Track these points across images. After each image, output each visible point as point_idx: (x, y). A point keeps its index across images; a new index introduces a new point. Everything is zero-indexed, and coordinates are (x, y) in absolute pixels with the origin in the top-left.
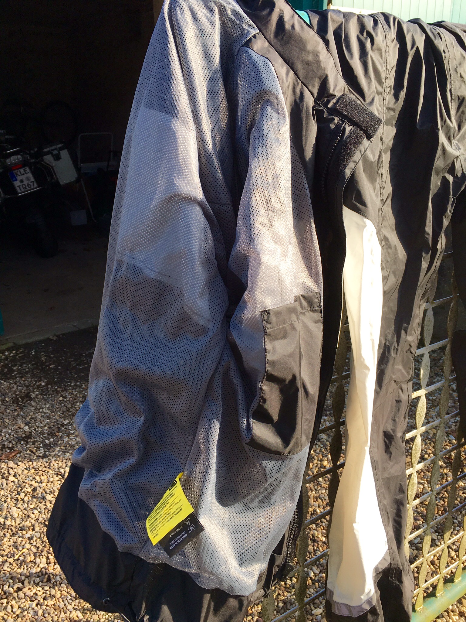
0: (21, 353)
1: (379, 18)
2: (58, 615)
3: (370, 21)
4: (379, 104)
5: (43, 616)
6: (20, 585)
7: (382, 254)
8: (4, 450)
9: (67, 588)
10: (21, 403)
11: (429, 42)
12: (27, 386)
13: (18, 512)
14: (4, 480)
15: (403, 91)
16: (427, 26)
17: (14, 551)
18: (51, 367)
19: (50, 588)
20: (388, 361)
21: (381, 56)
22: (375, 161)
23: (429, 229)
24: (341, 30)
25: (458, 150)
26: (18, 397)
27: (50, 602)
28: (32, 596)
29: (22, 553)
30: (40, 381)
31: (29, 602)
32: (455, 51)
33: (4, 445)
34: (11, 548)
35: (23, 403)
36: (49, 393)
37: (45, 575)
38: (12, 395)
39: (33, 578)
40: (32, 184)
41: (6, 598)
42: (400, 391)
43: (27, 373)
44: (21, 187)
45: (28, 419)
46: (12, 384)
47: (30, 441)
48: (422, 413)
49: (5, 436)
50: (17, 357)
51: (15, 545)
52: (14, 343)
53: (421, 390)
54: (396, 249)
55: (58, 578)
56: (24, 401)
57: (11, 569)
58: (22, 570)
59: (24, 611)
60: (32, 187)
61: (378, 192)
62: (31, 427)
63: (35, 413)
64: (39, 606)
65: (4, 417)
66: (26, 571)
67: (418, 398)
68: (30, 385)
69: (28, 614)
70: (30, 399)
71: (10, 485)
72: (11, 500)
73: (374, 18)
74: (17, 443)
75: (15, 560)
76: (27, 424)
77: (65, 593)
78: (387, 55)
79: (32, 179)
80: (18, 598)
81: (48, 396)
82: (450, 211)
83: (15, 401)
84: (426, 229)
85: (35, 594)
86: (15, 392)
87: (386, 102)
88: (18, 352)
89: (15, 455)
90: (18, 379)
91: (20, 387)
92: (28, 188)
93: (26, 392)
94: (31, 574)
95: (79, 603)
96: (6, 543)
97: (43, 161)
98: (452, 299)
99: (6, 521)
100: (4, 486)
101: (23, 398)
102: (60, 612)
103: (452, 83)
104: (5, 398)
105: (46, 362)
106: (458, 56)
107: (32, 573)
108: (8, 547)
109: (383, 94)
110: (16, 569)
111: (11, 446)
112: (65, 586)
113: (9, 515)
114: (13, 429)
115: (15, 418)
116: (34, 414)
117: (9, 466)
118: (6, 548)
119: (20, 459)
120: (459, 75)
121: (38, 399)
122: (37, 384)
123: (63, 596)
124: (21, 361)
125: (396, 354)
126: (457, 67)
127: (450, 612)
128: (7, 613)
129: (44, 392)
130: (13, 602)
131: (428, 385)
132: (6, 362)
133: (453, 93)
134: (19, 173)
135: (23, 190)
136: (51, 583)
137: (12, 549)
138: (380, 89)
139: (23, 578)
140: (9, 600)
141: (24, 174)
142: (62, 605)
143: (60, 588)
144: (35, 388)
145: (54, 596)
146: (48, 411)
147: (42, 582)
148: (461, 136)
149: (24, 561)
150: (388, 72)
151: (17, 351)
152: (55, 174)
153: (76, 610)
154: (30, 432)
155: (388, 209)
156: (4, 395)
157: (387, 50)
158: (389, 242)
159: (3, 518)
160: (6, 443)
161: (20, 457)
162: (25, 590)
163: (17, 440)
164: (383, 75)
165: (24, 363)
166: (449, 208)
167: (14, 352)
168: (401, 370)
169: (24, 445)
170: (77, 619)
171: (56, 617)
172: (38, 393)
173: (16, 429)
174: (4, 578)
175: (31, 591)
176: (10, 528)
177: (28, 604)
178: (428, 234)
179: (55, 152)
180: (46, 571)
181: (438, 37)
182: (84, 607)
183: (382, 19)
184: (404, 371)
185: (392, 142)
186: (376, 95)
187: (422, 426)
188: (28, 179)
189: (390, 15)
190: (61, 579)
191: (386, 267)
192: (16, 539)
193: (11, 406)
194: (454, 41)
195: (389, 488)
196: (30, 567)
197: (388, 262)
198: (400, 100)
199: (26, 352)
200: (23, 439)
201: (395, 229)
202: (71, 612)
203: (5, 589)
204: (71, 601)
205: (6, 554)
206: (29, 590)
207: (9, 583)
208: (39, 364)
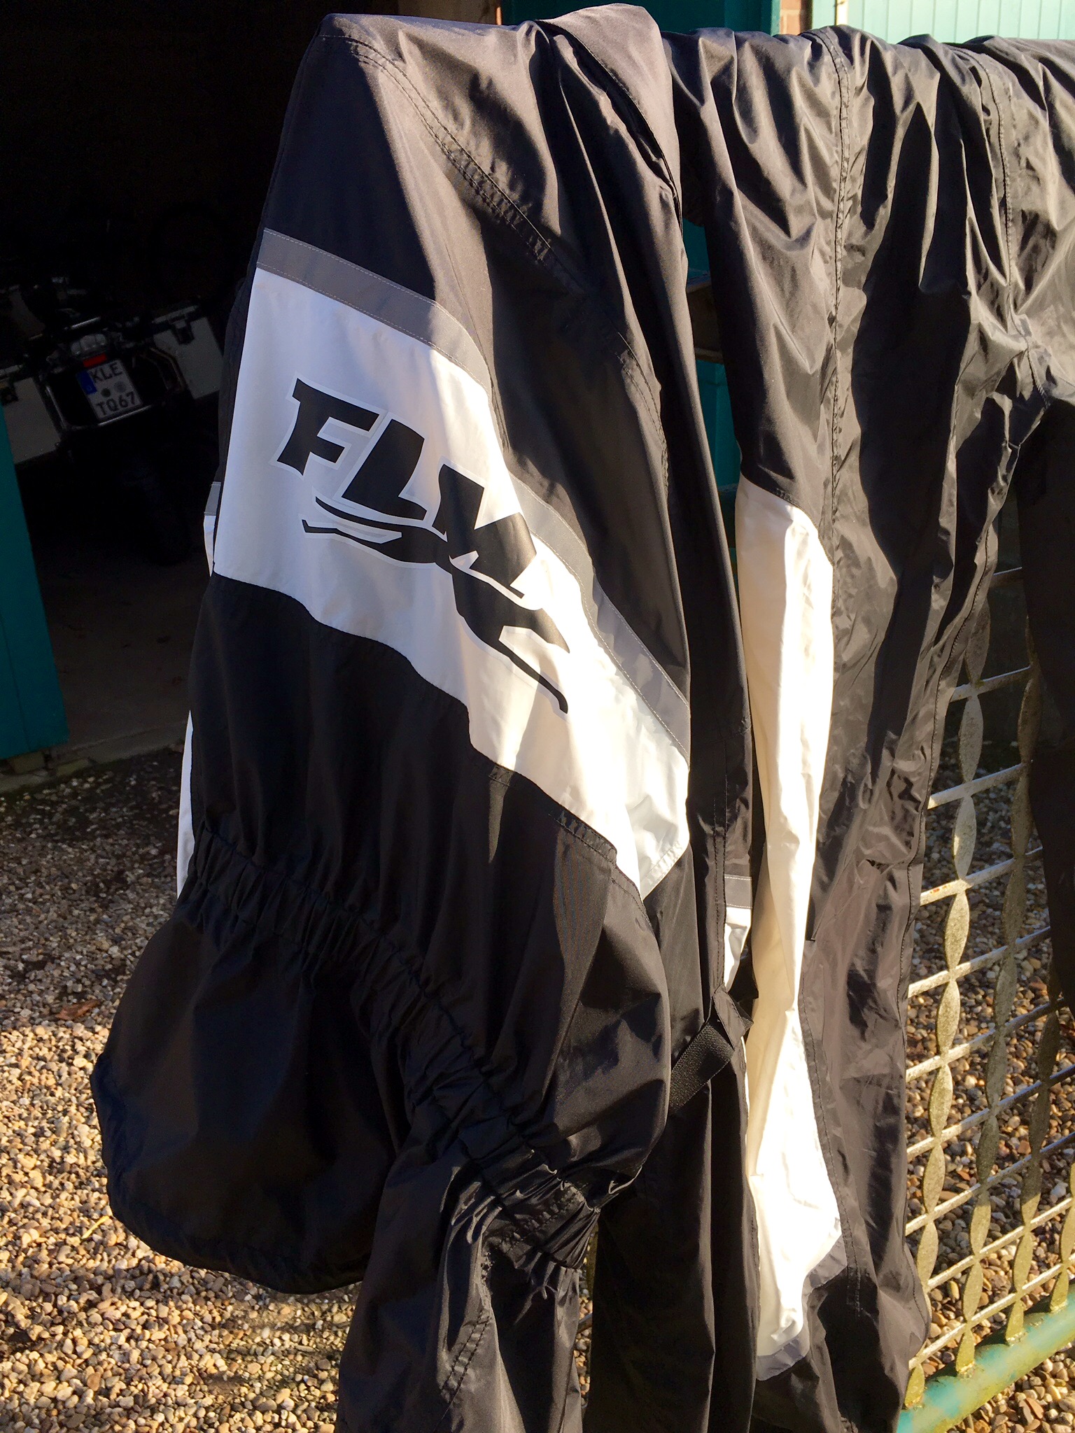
0: (106, 782)
1: (826, 41)
2: (174, 1363)
3: (801, 49)
4: (825, 238)
5: (142, 1364)
6: (93, 1295)
7: (835, 580)
8: (65, 998)
9: (195, 1303)
10: (104, 895)
11: (949, 93)
12: (118, 857)
13: (93, 1136)
14: (64, 1065)
15: (885, 207)
16: (946, 53)
17: (82, 1222)
18: (171, 813)
19: (158, 1302)
20: (850, 818)
21: (830, 129)
22: (816, 372)
23: (948, 520)
24: (730, 76)
25: (1024, 337)
26: (98, 880)
27: (158, 1334)
28: (119, 1320)
29: (99, 1226)
30: (147, 845)
31: (113, 1333)
32: (1013, 107)
33: (66, 987)
34: (75, 1214)
35: (108, 895)
36: (166, 873)
37: (148, 1274)
38: (84, 876)
39: (122, 1281)
40: (129, 399)
41: (62, 1323)
42: (889, 885)
43: (119, 827)
44: (106, 407)
45: (118, 930)
46: (86, 851)
47: (122, 980)
48: (960, 932)
49: (68, 968)
50: (98, 791)
51: (85, 1208)
52: (91, 761)
53: (956, 882)
54: (871, 568)
55: (175, 1282)
56: (112, 890)
57: (75, 1260)
58: (98, 1263)
59: (100, 1351)
60: (130, 406)
61: (824, 439)
62: (125, 949)
63: (134, 916)
64: (132, 1342)
65: (66, 925)
66: (105, 1264)
67: (948, 901)
68: (124, 855)
69: (110, 1359)
70: (125, 885)
71: (75, 1076)
72: (78, 1110)
73: (814, 41)
74: (93, 982)
75: (83, 1241)
76: (116, 941)
77: (191, 1315)
78: (844, 125)
79: (130, 388)
80: (89, 1323)
81: (163, 879)
82: (1005, 478)
83: (92, 890)
84: (940, 520)
85: (126, 1315)
86: (92, 870)
87: (842, 235)
88: (100, 780)
89: (88, 1011)
90: (99, 839)
91: (103, 857)
92: (121, 409)
93: (116, 869)
94: (117, 1272)
95: (220, 1336)
96: (66, 1204)
97: (153, 345)
98: (1026, 675)
99: (66, 1155)
100: (63, 1079)
101: (108, 884)
102: (179, 1356)
103: (1008, 182)
104: (70, 882)
105: (160, 803)
106: (1022, 117)
107: (120, 1270)
108: (69, 1212)
109: (835, 216)
110: (84, 1261)
111: (80, 990)
112: (190, 1299)
113: (72, 1141)
114: (85, 953)
115: (91, 928)
116: (132, 918)
117: (75, 1034)
118: (65, 1213)
119: (99, 1019)
120: (1023, 164)
121: (141, 885)
122: (141, 851)
123: (185, 1321)
124: (108, 800)
125: (870, 801)
126: (1019, 145)
127: (1048, 1376)
128: (63, 1356)
129: (155, 870)
130: (78, 1333)
131: (972, 869)
132: (74, 802)
133: (1009, 205)
134: (99, 374)
135: (110, 413)
136: (159, 1291)
137: (79, 1217)
138: (827, 205)
139: (100, 1280)
140: (69, 1328)
141: (111, 377)
142: (182, 1340)
143: (180, 1303)
144: (136, 861)
145: (166, 1321)
146: (162, 913)
147: (141, 1289)
148: (1035, 300)
149: (102, 1243)
150: (846, 164)
151: (97, 777)
152: (181, 375)
153: (213, 1351)
154: (122, 960)
155: (851, 477)
156: (67, 877)
157: (844, 115)
158: (853, 551)
159: (59, 1149)
160: (69, 984)
161: (99, 1014)
162: (105, 1306)
163: (93, 977)
164: (834, 172)
165: (113, 805)
166: (1001, 471)
167: (91, 779)
168: (886, 838)
169: (109, 988)
170: (214, 1371)
171: (170, 1366)
172: (141, 871)
173: (93, 953)
174: (59, 1280)
175: (117, 1309)
176: (74, 1170)
177: (108, 1336)
178: (947, 533)
179: (180, 325)
180: (149, 1267)
181: (970, 79)
182: (229, 1345)
183: (833, 41)
184: (895, 840)
185: (858, 325)
186: (819, 219)
187: (960, 962)
188: (120, 387)
189: (854, 31)
190: (182, 1283)
191: (847, 609)
192: (87, 1195)
193: (82, 901)
194: (1014, 85)
195: (858, 1103)
196: (115, 1257)
197: (850, 596)
198: (877, 227)
199: (118, 779)
200: (107, 974)
201: (868, 521)
202: (201, 1356)
203: (60, 1303)
204: (202, 1332)
205: (64, 1226)
206: (115, 1308)
207: (70, 1290)
208: (145, 807)
